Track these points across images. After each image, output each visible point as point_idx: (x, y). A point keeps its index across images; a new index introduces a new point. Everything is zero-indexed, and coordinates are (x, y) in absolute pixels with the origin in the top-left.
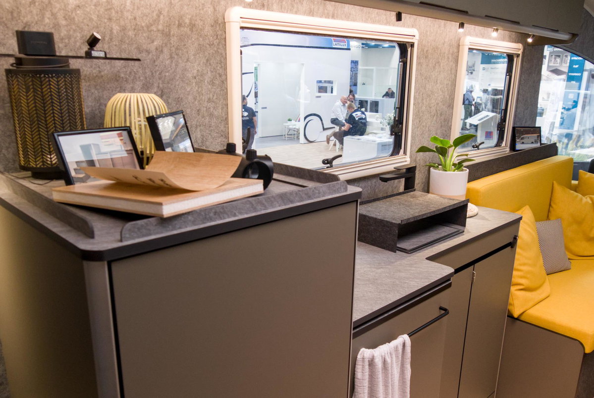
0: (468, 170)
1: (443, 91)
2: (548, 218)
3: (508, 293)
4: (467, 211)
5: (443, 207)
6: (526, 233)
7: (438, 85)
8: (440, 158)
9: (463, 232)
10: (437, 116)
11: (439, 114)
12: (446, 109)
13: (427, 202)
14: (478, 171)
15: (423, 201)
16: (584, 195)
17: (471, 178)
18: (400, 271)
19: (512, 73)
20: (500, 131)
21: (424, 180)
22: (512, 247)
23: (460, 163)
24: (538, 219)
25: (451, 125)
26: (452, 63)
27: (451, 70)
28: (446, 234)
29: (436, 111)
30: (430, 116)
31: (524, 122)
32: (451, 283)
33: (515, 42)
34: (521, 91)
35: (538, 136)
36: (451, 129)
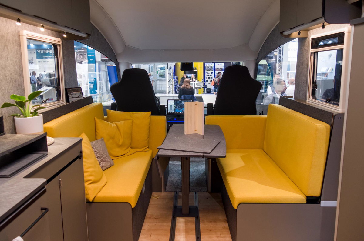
0: (42, 115)
1: (13, 65)
2: (96, 139)
3: (83, 188)
4: (47, 141)
5: (29, 140)
6: (87, 148)
7: (9, 61)
8: (20, 110)
9: (47, 154)
10: (12, 82)
11: (14, 81)
12: (18, 77)
13: (16, 140)
14: (48, 116)
15: (13, 139)
16: (112, 123)
17: (46, 121)
18: (4, 192)
19: (58, 56)
20: (57, 91)
21: (11, 127)
22: (80, 158)
23: (35, 111)
24: (91, 140)
25: (24, 88)
26: (16, 47)
27: (17, 51)
28: (35, 158)
29: (11, 79)
30: (7, 82)
31: (71, 85)
32: (46, 189)
33: (56, 37)
34: (65, 67)
35: (81, 93)
36: (24, 91)
